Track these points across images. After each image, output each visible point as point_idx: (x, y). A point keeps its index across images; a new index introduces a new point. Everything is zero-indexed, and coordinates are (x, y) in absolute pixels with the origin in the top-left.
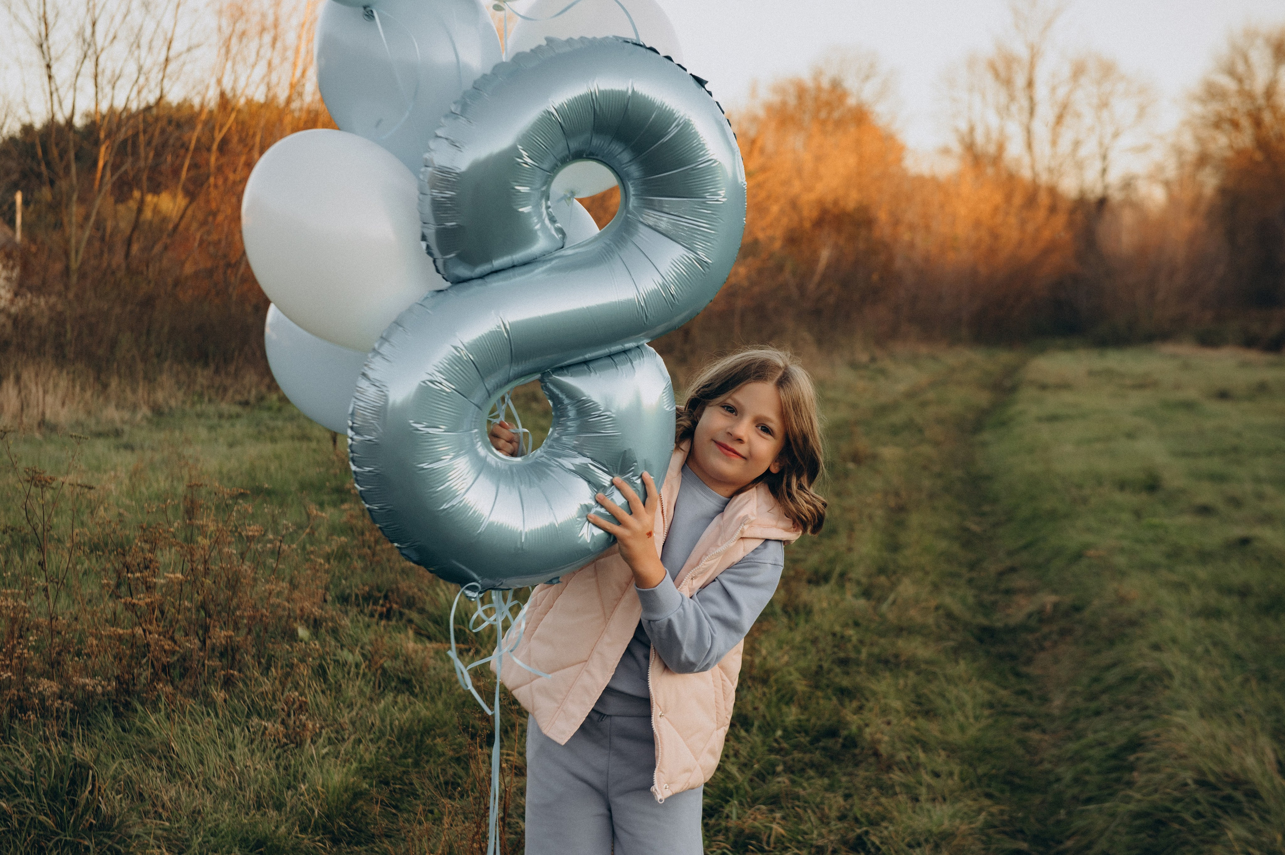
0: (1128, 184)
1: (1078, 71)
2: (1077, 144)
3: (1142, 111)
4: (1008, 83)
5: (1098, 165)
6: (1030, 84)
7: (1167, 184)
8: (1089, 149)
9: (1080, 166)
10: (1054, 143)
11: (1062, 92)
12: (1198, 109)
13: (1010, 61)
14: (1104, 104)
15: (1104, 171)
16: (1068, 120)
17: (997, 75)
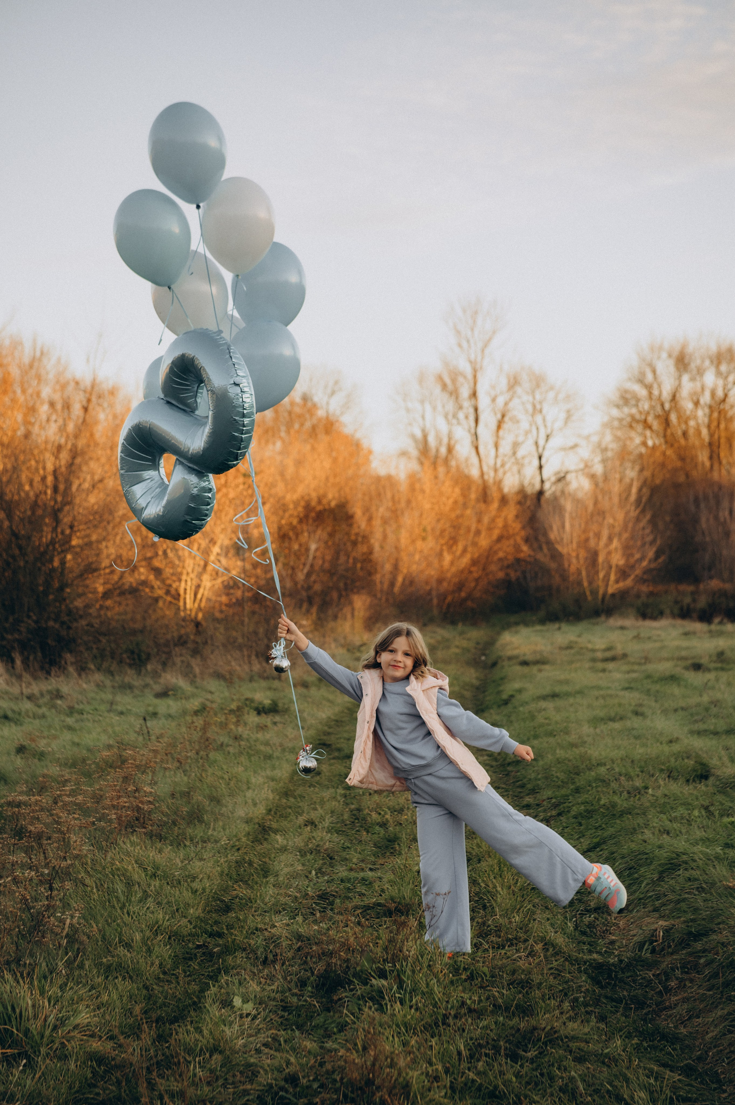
0: (561, 479)
1: (514, 383)
2: (516, 445)
3: (569, 416)
4: (454, 394)
5: (536, 463)
6: (474, 395)
7: (593, 477)
8: (527, 449)
9: (520, 465)
10: (496, 446)
11: (501, 401)
12: (615, 412)
13: (455, 375)
14: (536, 410)
15: (541, 467)
16: (507, 425)
17: (444, 386)
